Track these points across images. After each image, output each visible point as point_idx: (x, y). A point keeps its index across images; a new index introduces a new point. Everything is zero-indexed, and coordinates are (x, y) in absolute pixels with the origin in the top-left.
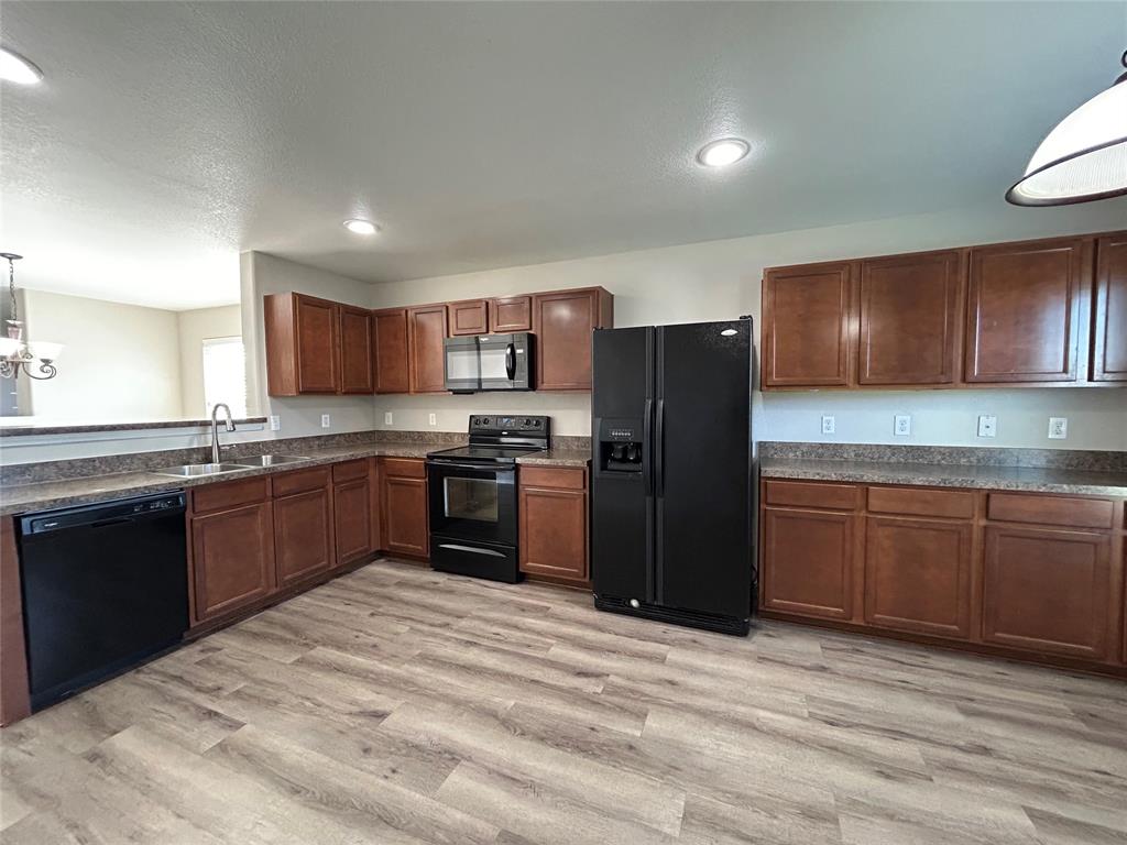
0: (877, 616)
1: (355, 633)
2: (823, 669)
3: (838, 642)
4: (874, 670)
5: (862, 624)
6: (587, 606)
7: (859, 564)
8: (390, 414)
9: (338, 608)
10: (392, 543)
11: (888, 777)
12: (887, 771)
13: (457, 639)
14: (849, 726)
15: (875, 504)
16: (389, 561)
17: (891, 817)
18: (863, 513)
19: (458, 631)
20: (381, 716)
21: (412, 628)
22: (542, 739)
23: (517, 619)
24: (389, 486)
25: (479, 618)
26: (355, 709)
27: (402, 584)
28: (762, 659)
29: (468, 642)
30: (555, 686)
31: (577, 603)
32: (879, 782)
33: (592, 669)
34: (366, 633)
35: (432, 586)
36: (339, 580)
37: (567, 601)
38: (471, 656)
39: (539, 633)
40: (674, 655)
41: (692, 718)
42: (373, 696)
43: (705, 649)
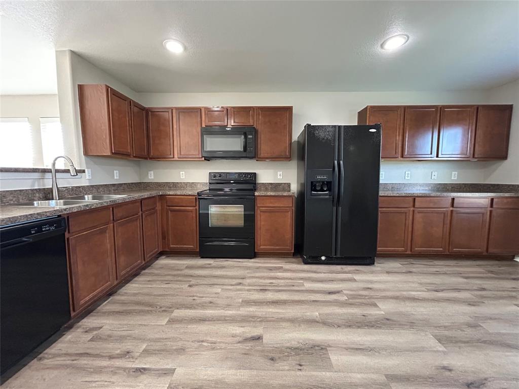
0: (416, 249)
1: (192, 298)
2: (410, 272)
3: (404, 261)
4: (425, 269)
5: (410, 253)
6: (298, 263)
7: (410, 229)
8: (152, 172)
9: (162, 286)
10: (172, 246)
11: (474, 305)
12: (471, 304)
13: (254, 289)
14: (442, 290)
15: (417, 205)
16: (168, 257)
17: (491, 319)
18: (412, 209)
19: (249, 285)
20: (259, 338)
21: (222, 289)
22: (350, 326)
23: (272, 274)
24: (169, 212)
25: (253, 277)
26: (238, 339)
27: (189, 267)
28: (388, 272)
29: (261, 290)
30: (326, 301)
31: (293, 263)
32: (473, 308)
33: (333, 290)
34: (197, 296)
35: (209, 266)
36: (146, 271)
37: (286, 262)
38: (270, 296)
39: (291, 279)
40: (357, 277)
41: (394, 301)
42: (242, 330)
43: (365, 273)
